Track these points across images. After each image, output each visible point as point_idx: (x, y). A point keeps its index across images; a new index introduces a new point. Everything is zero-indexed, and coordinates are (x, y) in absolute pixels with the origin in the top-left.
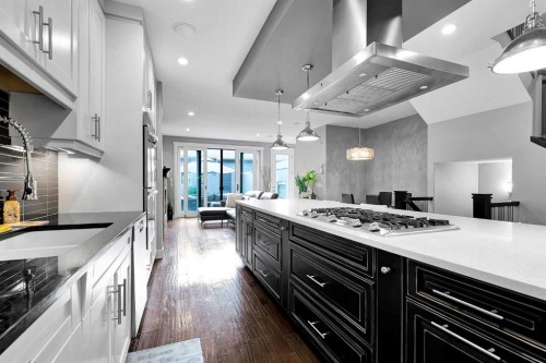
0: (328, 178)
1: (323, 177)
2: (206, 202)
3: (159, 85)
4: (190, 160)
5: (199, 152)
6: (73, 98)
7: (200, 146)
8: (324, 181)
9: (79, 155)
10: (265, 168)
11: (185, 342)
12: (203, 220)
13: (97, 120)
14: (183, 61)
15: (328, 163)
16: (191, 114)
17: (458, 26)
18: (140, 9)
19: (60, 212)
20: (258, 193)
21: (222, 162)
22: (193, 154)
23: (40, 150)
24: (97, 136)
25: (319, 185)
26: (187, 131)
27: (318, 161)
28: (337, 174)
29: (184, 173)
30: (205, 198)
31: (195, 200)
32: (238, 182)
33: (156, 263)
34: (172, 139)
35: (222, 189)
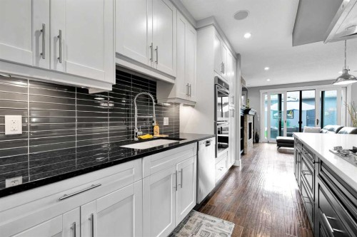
3: (237, 57)
4: (273, 102)
5: (280, 95)
6: (174, 78)
7: (280, 91)
9: (186, 105)
11: (225, 222)
12: (279, 145)
14: (247, 35)
16: (267, 69)
19: (180, 132)
21: (301, 100)
22: (276, 97)
24: (188, 95)
26: (269, 82)
29: (267, 111)
30: (284, 129)
31: (276, 131)
32: (318, 117)
33: (233, 168)
34: (257, 89)
35: (300, 122)
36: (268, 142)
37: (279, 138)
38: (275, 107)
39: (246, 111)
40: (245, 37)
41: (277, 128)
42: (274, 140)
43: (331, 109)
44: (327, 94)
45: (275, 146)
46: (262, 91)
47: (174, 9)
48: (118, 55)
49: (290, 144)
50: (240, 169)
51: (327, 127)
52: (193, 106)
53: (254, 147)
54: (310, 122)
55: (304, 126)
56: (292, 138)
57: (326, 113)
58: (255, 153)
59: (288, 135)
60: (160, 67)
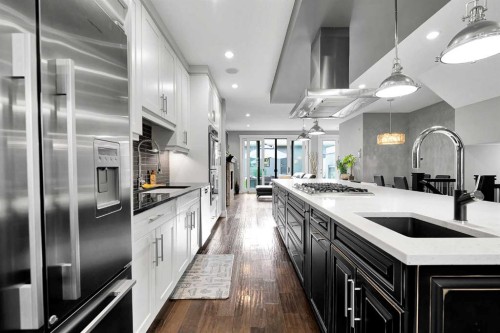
0: (364, 161)
1: (361, 161)
2: (263, 182)
3: (223, 102)
4: (252, 148)
5: (258, 142)
6: (175, 126)
7: (258, 137)
8: (362, 164)
9: (178, 152)
10: (312, 152)
12: (259, 195)
13: (186, 133)
14: (235, 86)
15: (365, 148)
16: (248, 115)
17: (441, 32)
18: (206, 67)
20: (301, 174)
21: (276, 148)
22: (254, 143)
23: (163, 151)
24: (186, 143)
25: (357, 168)
26: (248, 127)
27: (356, 146)
28: (375, 158)
29: (247, 159)
30: (263, 178)
31: (255, 180)
32: (289, 165)
33: (220, 219)
34: (238, 133)
35: (276, 171)
36: (248, 193)
37: (258, 187)
38: (254, 154)
39: (229, 159)
40: (233, 87)
41: (255, 177)
42: (254, 190)
43: (300, 158)
44: (296, 143)
45: (255, 196)
46: (241, 137)
47: (175, 56)
48: (144, 109)
49: (268, 192)
50: (227, 219)
51: (296, 174)
52: (186, 154)
53: (235, 199)
54: (284, 171)
55: (279, 175)
56: (270, 186)
57: (295, 162)
58: (237, 204)
59: (266, 184)
60: (167, 117)
